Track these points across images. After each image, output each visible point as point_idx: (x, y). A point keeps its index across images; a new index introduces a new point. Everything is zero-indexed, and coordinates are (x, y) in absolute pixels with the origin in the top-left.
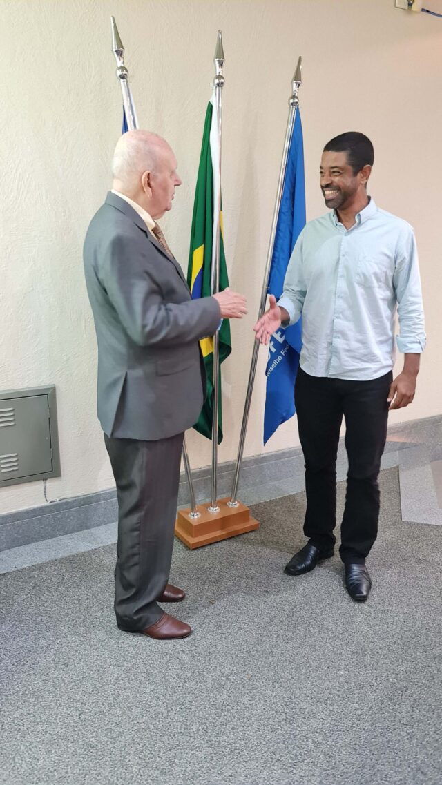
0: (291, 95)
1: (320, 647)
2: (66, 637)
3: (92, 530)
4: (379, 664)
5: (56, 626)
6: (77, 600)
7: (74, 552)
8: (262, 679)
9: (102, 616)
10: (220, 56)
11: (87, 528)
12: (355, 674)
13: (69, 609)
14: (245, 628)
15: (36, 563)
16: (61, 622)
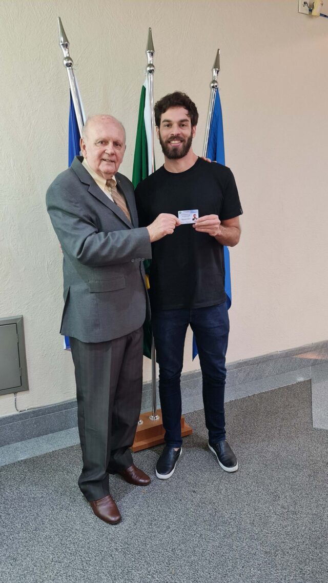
0: (211, 80)
1: (237, 547)
2: (19, 533)
3: (55, 434)
4: (289, 564)
5: (11, 522)
6: (34, 498)
7: (38, 454)
8: (183, 578)
9: (52, 513)
10: (151, 48)
11: (52, 432)
12: (266, 574)
13: (25, 507)
14: (173, 527)
15: (4, 464)
16: (17, 519)
